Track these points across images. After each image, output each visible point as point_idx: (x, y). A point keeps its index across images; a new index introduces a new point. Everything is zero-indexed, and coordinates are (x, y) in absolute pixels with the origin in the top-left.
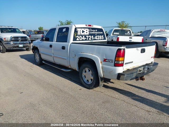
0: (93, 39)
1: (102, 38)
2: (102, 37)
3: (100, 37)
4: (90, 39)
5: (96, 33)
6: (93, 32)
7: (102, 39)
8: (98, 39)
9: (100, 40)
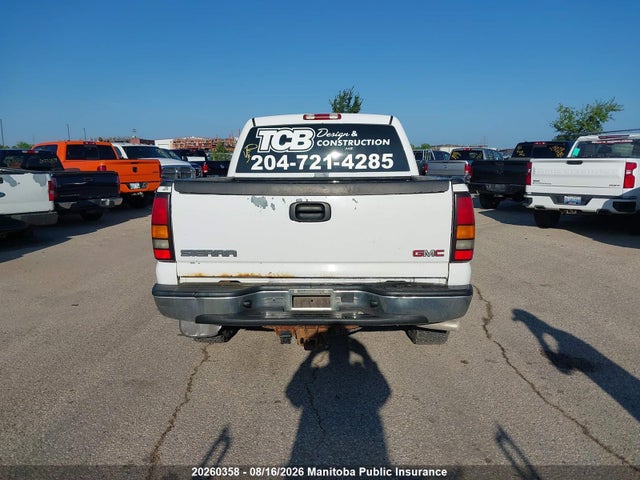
0: (329, 167)
1: (387, 163)
2: (384, 160)
3: (372, 161)
4: (313, 167)
5: (351, 142)
6: (335, 139)
7: (384, 166)
8: (359, 166)
9: (369, 170)
